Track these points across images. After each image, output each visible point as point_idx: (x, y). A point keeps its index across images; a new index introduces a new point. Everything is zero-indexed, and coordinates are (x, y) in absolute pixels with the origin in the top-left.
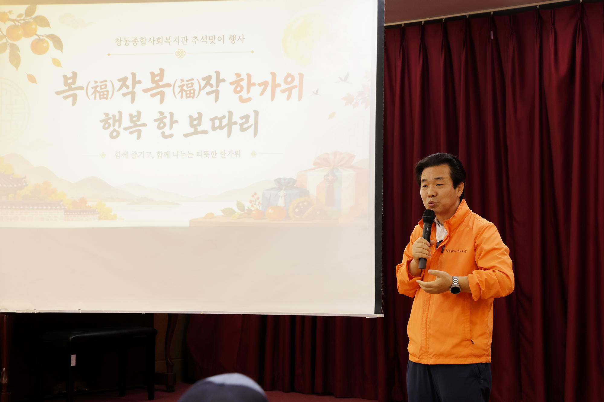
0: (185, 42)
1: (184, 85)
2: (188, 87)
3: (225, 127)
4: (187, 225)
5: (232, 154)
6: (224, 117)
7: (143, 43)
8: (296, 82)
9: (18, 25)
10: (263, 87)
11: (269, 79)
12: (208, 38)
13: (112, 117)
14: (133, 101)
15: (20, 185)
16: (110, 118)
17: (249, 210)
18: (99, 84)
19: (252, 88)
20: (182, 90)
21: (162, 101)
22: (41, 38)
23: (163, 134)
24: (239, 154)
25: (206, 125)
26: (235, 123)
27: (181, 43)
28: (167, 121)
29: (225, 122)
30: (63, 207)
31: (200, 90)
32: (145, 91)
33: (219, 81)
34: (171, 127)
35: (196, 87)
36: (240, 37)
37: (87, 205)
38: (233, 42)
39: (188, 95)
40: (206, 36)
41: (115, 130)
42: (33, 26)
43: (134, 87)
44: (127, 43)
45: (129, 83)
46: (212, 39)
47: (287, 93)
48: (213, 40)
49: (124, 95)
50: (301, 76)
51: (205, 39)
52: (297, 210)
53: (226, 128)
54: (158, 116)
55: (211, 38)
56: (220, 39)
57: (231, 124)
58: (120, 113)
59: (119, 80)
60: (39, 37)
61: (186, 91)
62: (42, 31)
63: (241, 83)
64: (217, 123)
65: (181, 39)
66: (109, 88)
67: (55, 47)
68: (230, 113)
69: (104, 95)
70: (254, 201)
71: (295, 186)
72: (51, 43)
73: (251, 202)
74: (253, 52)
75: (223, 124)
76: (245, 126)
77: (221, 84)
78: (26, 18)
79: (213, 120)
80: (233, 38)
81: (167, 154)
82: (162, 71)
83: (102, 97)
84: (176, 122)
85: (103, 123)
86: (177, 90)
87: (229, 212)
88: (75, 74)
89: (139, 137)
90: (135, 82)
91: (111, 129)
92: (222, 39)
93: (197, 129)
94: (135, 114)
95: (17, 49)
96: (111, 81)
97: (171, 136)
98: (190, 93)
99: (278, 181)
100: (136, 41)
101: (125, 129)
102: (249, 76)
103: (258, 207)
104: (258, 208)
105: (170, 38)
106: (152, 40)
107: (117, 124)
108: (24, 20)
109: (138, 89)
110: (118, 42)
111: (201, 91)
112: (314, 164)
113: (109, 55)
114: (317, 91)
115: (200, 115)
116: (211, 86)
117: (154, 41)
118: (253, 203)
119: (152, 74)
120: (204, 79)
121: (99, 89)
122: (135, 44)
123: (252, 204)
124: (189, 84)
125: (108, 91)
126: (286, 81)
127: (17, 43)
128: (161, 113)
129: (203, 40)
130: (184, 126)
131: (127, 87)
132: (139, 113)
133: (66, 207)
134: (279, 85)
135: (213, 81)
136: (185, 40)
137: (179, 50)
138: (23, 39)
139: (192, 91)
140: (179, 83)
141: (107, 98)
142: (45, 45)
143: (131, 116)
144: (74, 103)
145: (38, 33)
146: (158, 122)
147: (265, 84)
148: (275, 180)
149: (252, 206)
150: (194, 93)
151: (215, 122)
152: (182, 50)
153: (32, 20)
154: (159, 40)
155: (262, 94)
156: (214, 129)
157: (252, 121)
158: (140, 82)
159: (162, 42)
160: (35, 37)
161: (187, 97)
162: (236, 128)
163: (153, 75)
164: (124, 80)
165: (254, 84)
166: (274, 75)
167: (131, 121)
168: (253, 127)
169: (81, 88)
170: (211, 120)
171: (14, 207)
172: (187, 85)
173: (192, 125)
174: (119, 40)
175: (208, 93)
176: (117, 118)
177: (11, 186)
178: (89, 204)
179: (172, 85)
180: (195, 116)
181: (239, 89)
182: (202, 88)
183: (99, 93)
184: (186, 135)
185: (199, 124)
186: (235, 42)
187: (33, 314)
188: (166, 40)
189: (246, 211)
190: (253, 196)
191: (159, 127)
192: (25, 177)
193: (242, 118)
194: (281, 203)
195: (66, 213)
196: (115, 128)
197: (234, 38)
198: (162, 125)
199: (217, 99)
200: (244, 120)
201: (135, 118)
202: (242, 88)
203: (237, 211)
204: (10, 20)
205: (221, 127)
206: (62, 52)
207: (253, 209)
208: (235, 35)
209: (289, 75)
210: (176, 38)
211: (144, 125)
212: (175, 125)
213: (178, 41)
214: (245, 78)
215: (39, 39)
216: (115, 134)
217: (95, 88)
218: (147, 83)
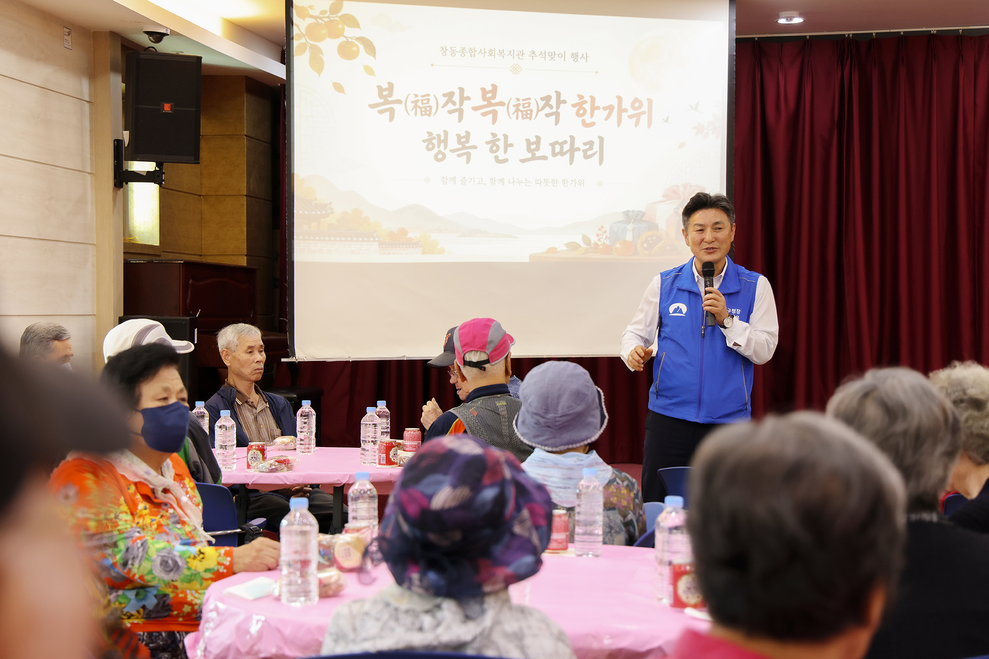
0: (521, 57)
1: (519, 105)
2: (524, 107)
3: (566, 153)
4: (527, 260)
5: (575, 183)
6: (565, 142)
7: (472, 54)
8: (645, 108)
9: (322, 23)
10: (608, 111)
11: (615, 103)
12: (547, 54)
13: (436, 137)
14: (460, 119)
15: (324, 212)
16: (434, 138)
17: (596, 244)
18: (420, 98)
19: (596, 111)
20: (517, 110)
21: (494, 121)
22: (350, 40)
23: (496, 158)
24: (583, 183)
25: (545, 149)
26: (578, 149)
27: (516, 57)
28: (501, 144)
29: (566, 147)
30: (377, 239)
31: (538, 111)
32: (475, 109)
33: (560, 102)
34: (505, 151)
35: (533, 107)
36: (583, 55)
37: (408, 236)
38: (576, 60)
39: (525, 116)
40: (545, 52)
41: (440, 152)
42: (340, 26)
43: (461, 104)
44: (453, 53)
45: (456, 98)
46: (552, 55)
47: (635, 119)
48: (553, 56)
49: (450, 112)
50: (650, 101)
51: (544, 55)
52: (645, 245)
53: (568, 155)
54: (490, 138)
55: (550, 54)
56: (560, 56)
57: (573, 150)
58: (446, 133)
59: (444, 95)
60: (347, 40)
61: (522, 112)
62: (350, 32)
63: (584, 106)
64: (557, 148)
65: (516, 53)
66: (433, 103)
67: (367, 53)
68: (572, 138)
69: (427, 112)
70: (600, 235)
71: (643, 219)
72: (361, 47)
73: (598, 235)
74: (597, 72)
75: (565, 150)
76: (589, 153)
77: (562, 105)
78: (331, 16)
79: (553, 145)
80: (575, 56)
81: (502, 181)
82: (495, 87)
83: (423, 113)
84: (512, 145)
85: (426, 144)
86: (512, 109)
87: (573, 246)
88: (391, 85)
89: (468, 161)
90: (463, 98)
91: (436, 150)
92: (563, 56)
93: (535, 154)
94: (463, 134)
95: (320, 51)
96: (434, 95)
97: (506, 160)
98: (527, 114)
99: (626, 213)
100: (464, 51)
101: (453, 151)
102: (593, 99)
103: (605, 241)
104: (606, 243)
105: (503, 51)
106: (483, 51)
107: (442, 145)
108: (328, 17)
109: (467, 106)
110: (443, 51)
111: (539, 112)
112: (663, 196)
113: (432, 65)
114: (668, 119)
115: (538, 138)
116: (551, 107)
117: (485, 52)
118: (600, 236)
119: (483, 90)
120: (542, 99)
121: (420, 104)
122: (463, 55)
123: (598, 238)
124: (526, 103)
125: (431, 107)
126: (633, 107)
127: (320, 44)
128: (494, 135)
129: (541, 56)
130: (519, 150)
131: (454, 104)
132: (468, 134)
133: (381, 239)
134: (626, 110)
135: (553, 102)
136: (521, 54)
137: (514, 66)
138: (328, 40)
139: (529, 112)
140: (514, 102)
141: (429, 115)
142: (355, 49)
143: (458, 136)
144: (392, 118)
145: (345, 34)
146: (490, 145)
147: (610, 108)
149: (599, 240)
150: (531, 114)
151: (555, 147)
152: (517, 66)
154: (491, 53)
155: (607, 119)
156: (554, 154)
157: (596, 147)
158: (468, 98)
159: (494, 55)
160: (342, 39)
161: (523, 118)
162: (578, 155)
164: (450, 95)
165: (598, 108)
166: (620, 99)
167: (459, 142)
168: (598, 154)
170: (551, 144)
171: (317, 238)
172: (523, 104)
173: (529, 150)
174: (444, 50)
175: (548, 115)
176: (442, 138)
177: (314, 213)
178: (410, 235)
179: (506, 103)
180: (533, 139)
181: (581, 112)
182: (540, 109)
183: (421, 108)
184: (523, 161)
185: (538, 149)
187: (348, 362)
188: (498, 53)
189: (592, 246)
191: (491, 151)
192: (330, 203)
193: (585, 144)
194: (629, 237)
195: (381, 246)
196: (440, 149)
198: (495, 148)
199: (557, 122)
200: (588, 147)
201: (464, 139)
202: (585, 111)
203: (583, 245)
204: (311, 16)
205: (562, 153)
206: (375, 59)
207: (599, 243)
208: (578, 53)
209: (636, 100)
210: (511, 52)
211: (475, 147)
212: (509, 149)
213: (512, 55)
214: (589, 100)
215: (348, 42)
216: (440, 156)
217: (416, 102)
218: (478, 100)
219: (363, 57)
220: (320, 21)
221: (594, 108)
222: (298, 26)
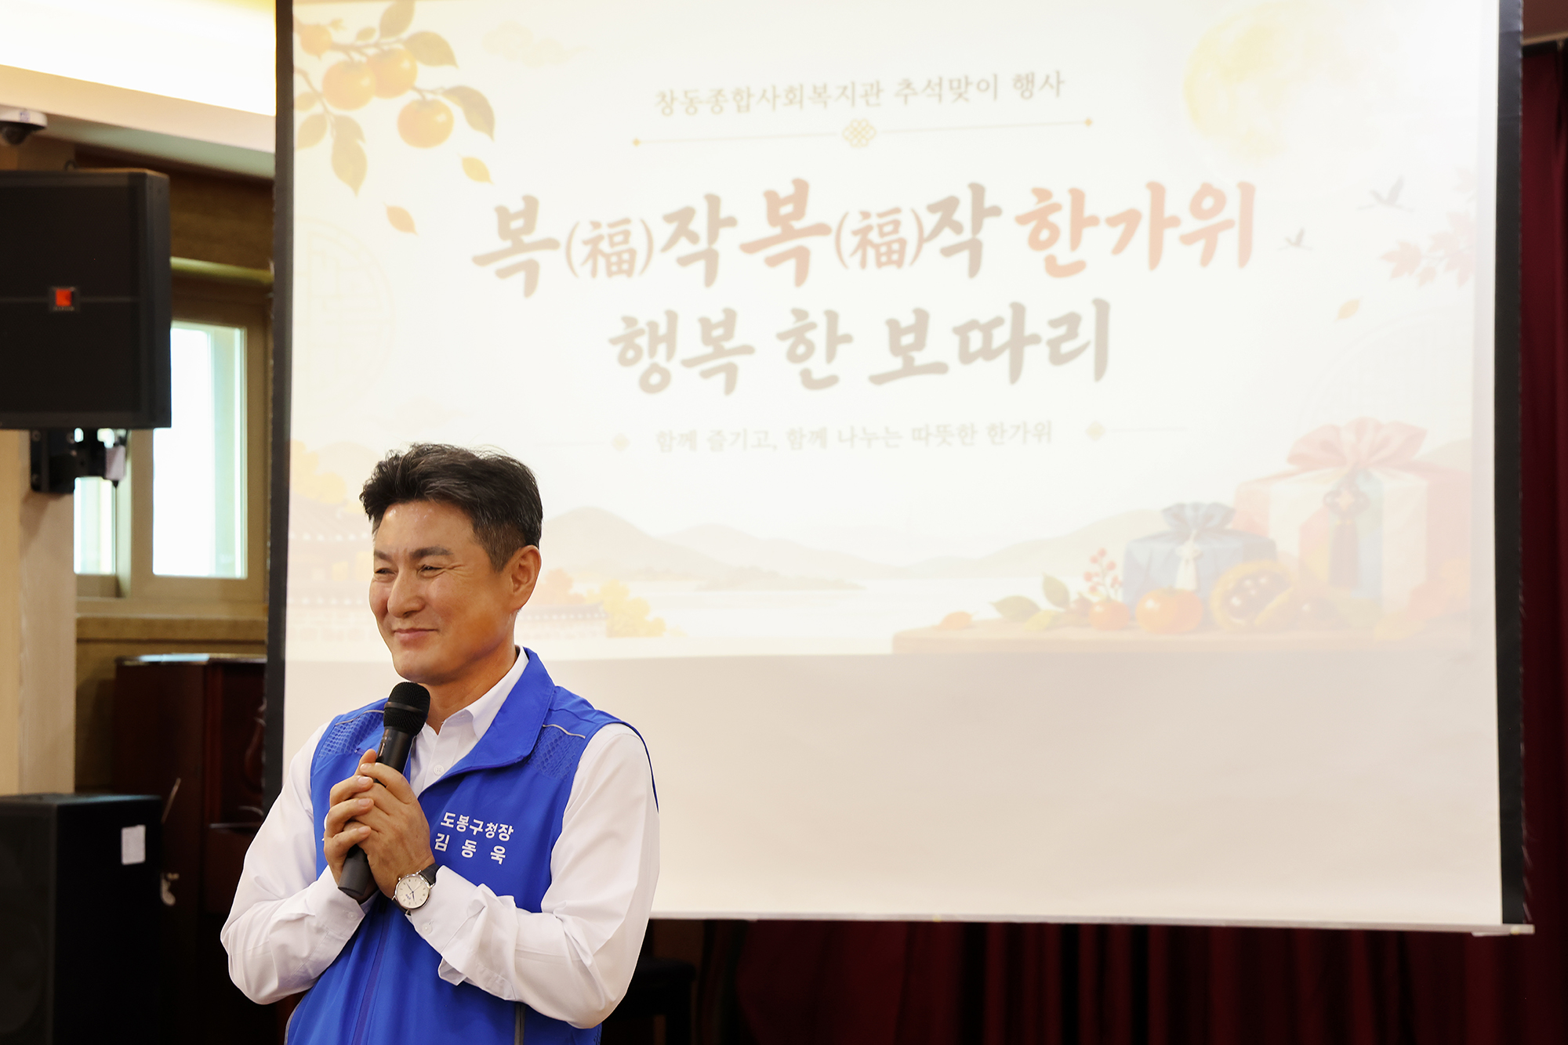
0: (873, 100)
1: (869, 228)
2: (882, 235)
3: (1000, 351)
4: (886, 649)
5: (1026, 432)
6: (998, 322)
7: (741, 104)
8: (1232, 210)
9: (360, 62)
10: (1121, 228)
11: (1143, 203)
12: (946, 85)
13: (646, 329)
14: (710, 277)
16: (641, 332)
17: (1084, 603)
18: (605, 231)
19: (1088, 233)
20: (864, 244)
21: (801, 276)
22: (429, 97)
23: (806, 375)
24: (1049, 433)
25: (941, 345)
26: (1035, 339)
27: (860, 102)
29: (1001, 335)
31: (922, 240)
32: (750, 248)
33: (982, 212)
34: (831, 356)
35: (909, 232)
36: (1048, 77)
37: (571, 592)
38: (1027, 94)
39: (884, 259)
40: (941, 79)
41: (655, 368)
42: (406, 64)
43: (713, 236)
44: (692, 106)
45: (699, 224)
46: (961, 88)
47: (1200, 246)
48: (963, 89)
49: (684, 261)
50: (1247, 191)
51: (937, 88)
52: (1236, 601)
53: (1005, 358)
54: (789, 323)
55: (955, 84)
56: (983, 86)
57: (1019, 341)
58: (672, 317)
59: (669, 218)
60: (423, 97)
61: (877, 247)
62: (431, 77)
63: (1053, 218)
64: (976, 340)
65: (860, 91)
66: (638, 241)
67: (472, 126)
68: (1018, 310)
69: (623, 265)
70: (1097, 575)
71: (1229, 526)
72: (457, 111)
73: (1088, 577)
74: (1088, 122)
75: (996, 343)
76: (1066, 347)
77: (989, 223)
78: (383, 40)
79: (962, 331)
80: (1025, 83)
81: (820, 435)
82: (801, 186)
83: (614, 268)
84: (847, 339)
85: (618, 348)
86: (849, 242)
87: (1017, 608)
88: (531, 204)
89: (730, 387)
90: (717, 223)
91: (645, 363)
92: (989, 86)
93: (912, 359)
94: (717, 317)
95: (357, 132)
96: (643, 222)
97: (831, 381)
98: (890, 252)
99: (1176, 513)
100: (720, 98)
101: (689, 363)
102: (1078, 197)
103: (1112, 591)
104: (1113, 597)
105: (825, 87)
106: (769, 95)
107: (662, 349)
108: (376, 45)
109: (728, 242)
110: (663, 104)
111: (926, 246)
112: (1293, 459)
114: (1301, 236)
115: (922, 316)
116: (958, 228)
117: (775, 97)
118: (1096, 579)
119: (771, 197)
120: (932, 208)
121: (604, 246)
123: (1091, 584)
124: (887, 224)
125: (633, 252)
126: (1196, 209)
127: (358, 115)
128: (800, 314)
129: (929, 91)
132: (730, 316)
134: (1175, 222)
135: (963, 214)
136: (875, 90)
137: (855, 125)
138: (375, 101)
139: (896, 246)
140: (855, 222)
141: (629, 273)
142: (441, 118)
143: (705, 322)
144: (530, 287)
145: (417, 84)
146: (791, 340)
147: (1129, 220)
148: (1167, 511)
149: (1093, 589)
150: (902, 252)
151: (968, 338)
152: (864, 124)
153: (400, 46)
154: (791, 96)
155: (1119, 248)
156: (966, 357)
157: (1087, 331)
158: (731, 222)
159: (801, 102)
160: (410, 96)
161: (879, 265)
162: (1035, 356)
163: (773, 200)
164: (682, 218)
165: (1094, 221)
166: (1157, 192)
167: (707, 339)
168: (1089, 355)
169: (550, 244)
170: (957, 330)
171: (348, 602)
172: (881, 227)
173: (896, 348)
174: (668, 99)
175: (948, 251)
176: (662, 330)
177: (339, 538)
178: (577, 588)
179: (834, 226)
180: (907, 319)
182: (926, 234)
183: (607, 257)
184: (878, 379)
185: (919, 344)
186: (1031, 95)
188: (813, 96)
189: (1073, 606)
190: (1094, 560)
191: (793, 357)
193: (1054, 323)
194: (1185, 579)
196: (656, 360)
197: (1028, 82)
198: (801, 349)
199: (974, 268)
200: (1062, 331)
201: (719, 331)
202: (1055, 232)
203: (1045, 605)
204: (336, 47)
205: (988, 353)
206: (493, 139)
207: (1094, 599)
208: (1033, 74)
209: (1206, 190)
210: (845, 88)
211: (747, 350)
212: (842, 349)
213: (850, 96)
214: (1066, 201)
215: (424, 103)
216: (655, 379)
217: (594, 242)
218: (755, 224)
219: (463, 137)
220: (356, 57)
221: (1081, 222)
222: (305, 75)
